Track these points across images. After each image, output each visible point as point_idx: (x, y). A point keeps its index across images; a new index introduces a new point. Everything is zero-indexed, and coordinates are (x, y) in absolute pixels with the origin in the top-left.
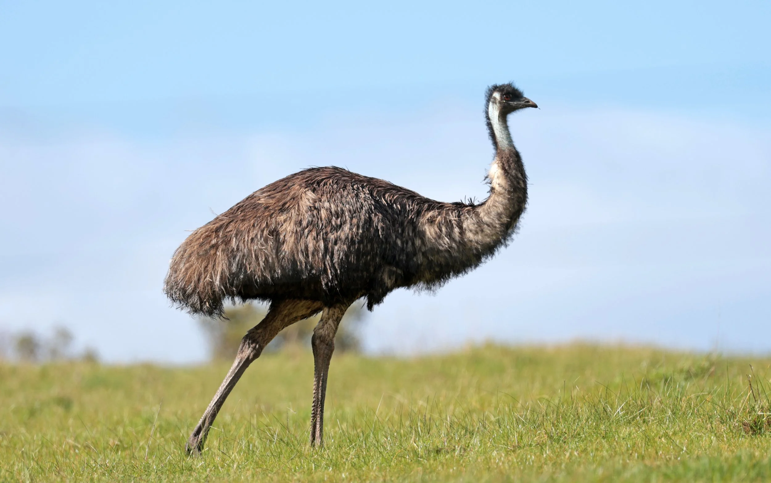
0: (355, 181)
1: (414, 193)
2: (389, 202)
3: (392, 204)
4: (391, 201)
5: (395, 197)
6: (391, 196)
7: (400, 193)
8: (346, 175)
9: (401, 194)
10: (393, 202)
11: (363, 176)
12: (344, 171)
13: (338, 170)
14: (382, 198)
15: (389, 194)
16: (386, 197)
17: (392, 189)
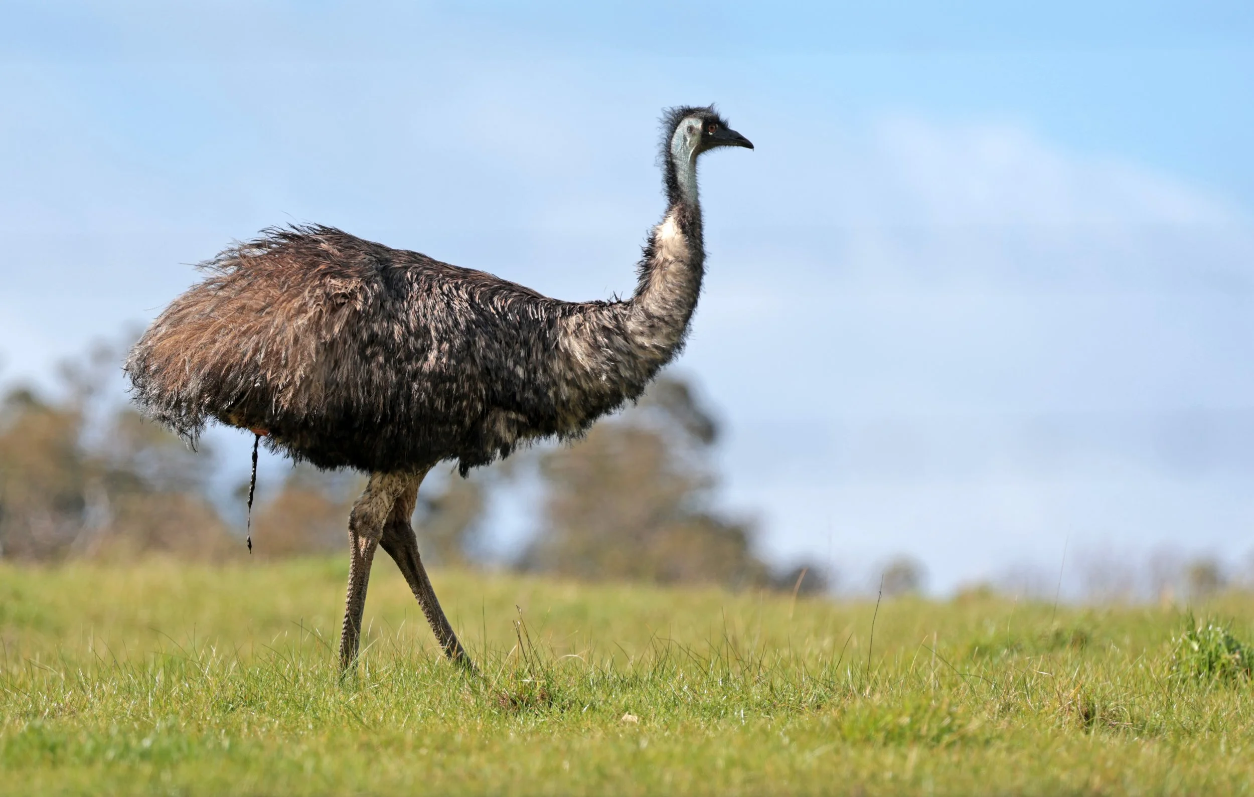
0: (443, 278)
1: (536, 293)
2: (500, 310)
3: (506, 315)
4: (503, 308)
5: (509, 302)
6: (502, 300)
7: (514, 294)
8: (428, 267)
9: (516, 296)
10: (506, 309)
11: (454, 266)
12: (424, 259)
13: (415, 258)
14: (489, 304)
15: (497, 296)
16: (495, 303)
17: (500, 288)
